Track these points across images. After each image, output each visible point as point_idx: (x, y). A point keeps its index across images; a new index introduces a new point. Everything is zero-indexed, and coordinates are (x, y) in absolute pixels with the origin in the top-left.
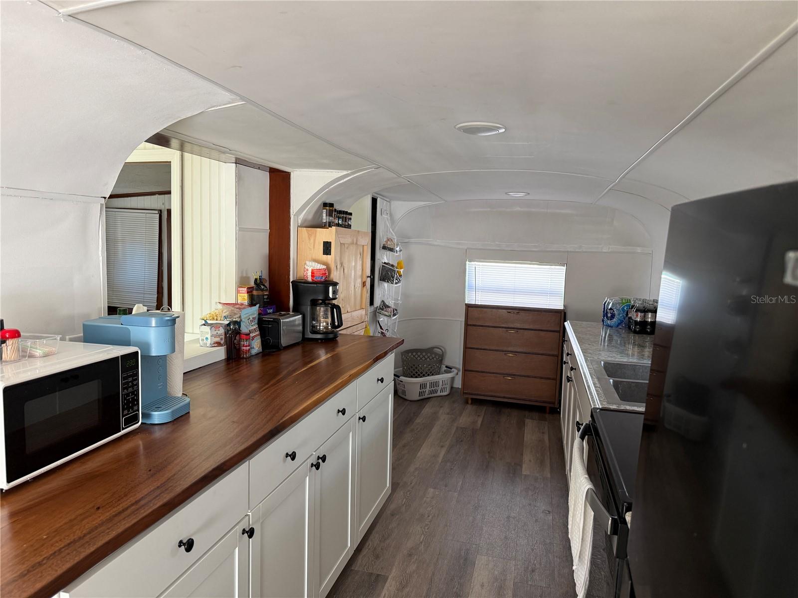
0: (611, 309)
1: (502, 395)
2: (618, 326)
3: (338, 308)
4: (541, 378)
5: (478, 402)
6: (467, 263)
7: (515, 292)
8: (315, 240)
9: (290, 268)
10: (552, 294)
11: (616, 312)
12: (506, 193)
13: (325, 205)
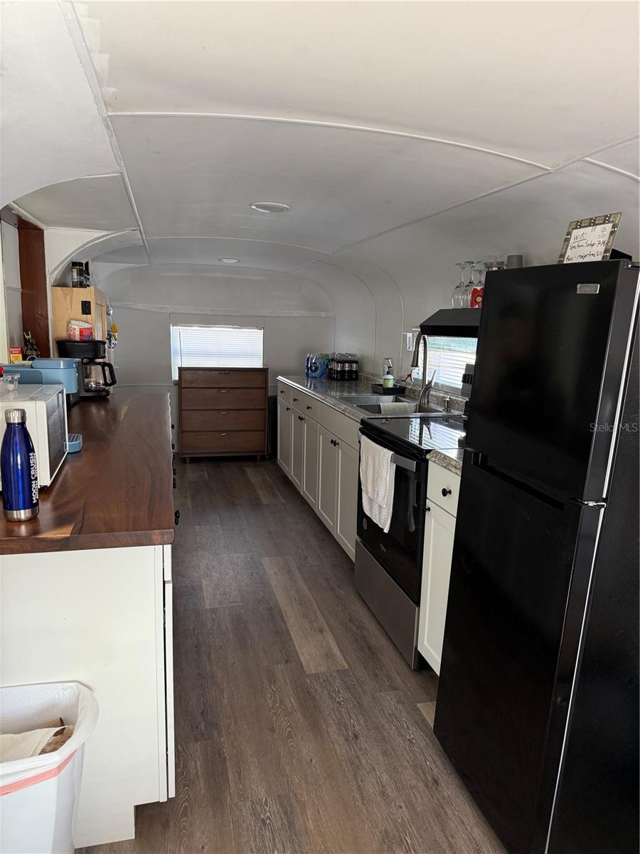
0: (315, 363)
1: (219, 451)
2: (321, 376)
3: (110, 366)
4: (251, 431)
5: (195, 460)
6: (171, 327)
7: (219, 355)
8: (71, 300)
9: (48, 328)
10: (252, 355)
11: (318, 365)
12: (219, 260)
13: (74, 264)
